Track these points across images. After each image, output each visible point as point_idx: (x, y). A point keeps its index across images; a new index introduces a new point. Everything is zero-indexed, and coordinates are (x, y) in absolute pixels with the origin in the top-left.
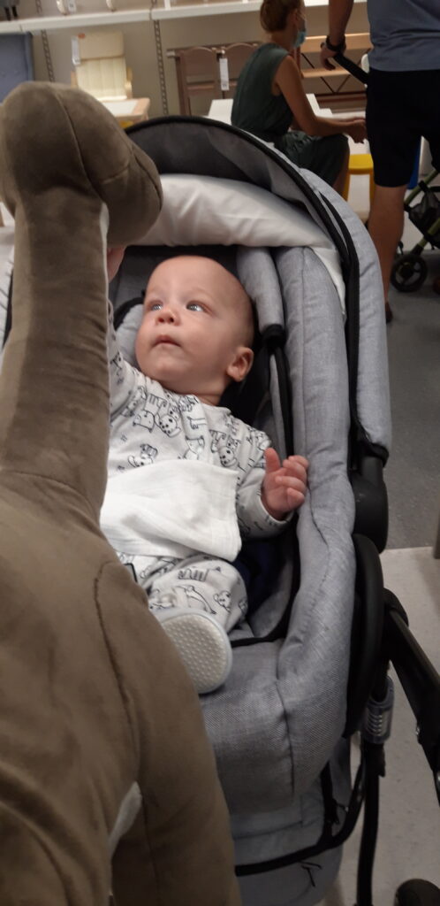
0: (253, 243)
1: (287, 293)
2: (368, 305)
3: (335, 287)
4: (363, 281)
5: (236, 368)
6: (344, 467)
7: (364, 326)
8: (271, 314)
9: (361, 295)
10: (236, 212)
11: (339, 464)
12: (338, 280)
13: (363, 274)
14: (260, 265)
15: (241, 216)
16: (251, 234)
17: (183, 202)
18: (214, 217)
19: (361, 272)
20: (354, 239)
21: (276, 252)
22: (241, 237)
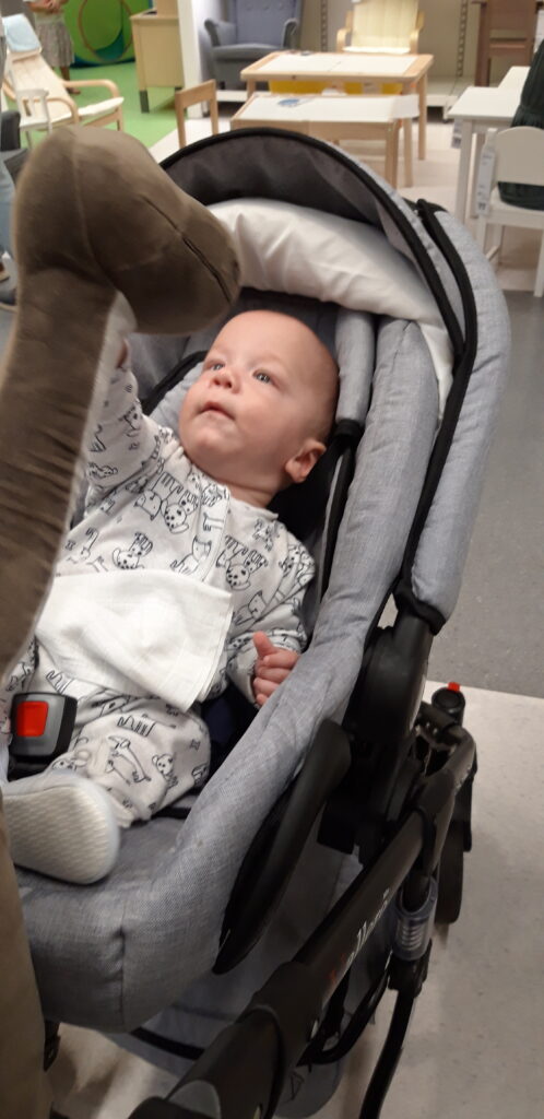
0: (350, 303)
2: (471, 414)
3: (437, 381)
4: (474, 379)
5: (298, 465)
6: (365, 625)
7: (457, 441)
8: (348, 409)
9: (466, 399)
10: (333, 261)
13: (478, 370)
14: (354, 334)
15: (338, 268)
16: (347, 294)
17: (271, 239)
18: (306, 265)
19: (475, 367)
20: (480, 317)
21: (378, 321)
22: (336, 294)
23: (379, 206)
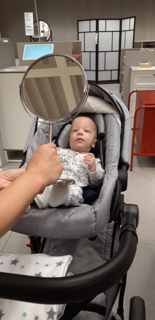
0: (98, 112)
1: (106, 125)
2: (127, 129)
3: (119, 124)
6: (117, 167)
7: (125, 134)
8: (102, 130)
9: (125, 126)
10: (94, 104)
11: (116, 166)
12: (120, 122)
14: (100, 118)
16: (98, 110)
19: (125, 120)
21: (104, 115)
22: (95, 111)
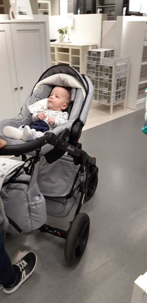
0: (73, 87)
1: (76, 96)
2: (88, 99)
5: (63, 107)
7: (86, 102)
8: (72, 99)
13: (89, 94)
14: (74, 91)
15: (71, 82)
17: (63, 78)
18: (67, 81)
20: (89, 88)
21: (77, 89)
23: (77, 75)
